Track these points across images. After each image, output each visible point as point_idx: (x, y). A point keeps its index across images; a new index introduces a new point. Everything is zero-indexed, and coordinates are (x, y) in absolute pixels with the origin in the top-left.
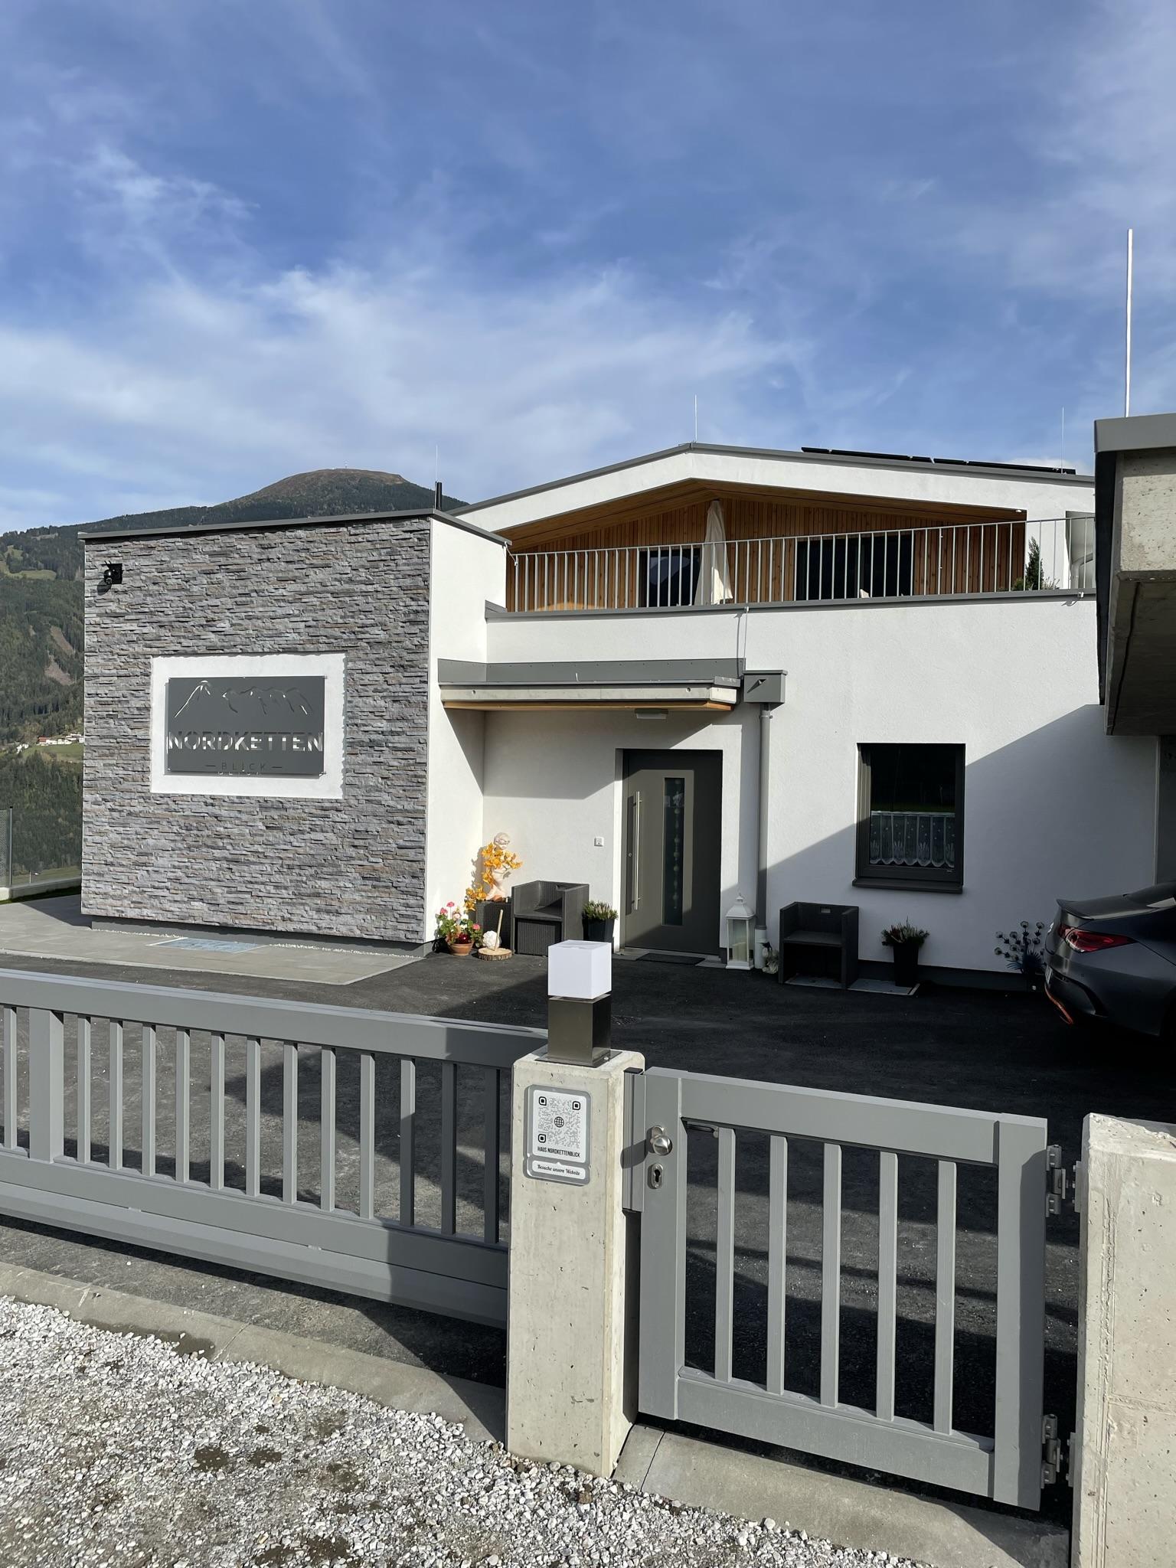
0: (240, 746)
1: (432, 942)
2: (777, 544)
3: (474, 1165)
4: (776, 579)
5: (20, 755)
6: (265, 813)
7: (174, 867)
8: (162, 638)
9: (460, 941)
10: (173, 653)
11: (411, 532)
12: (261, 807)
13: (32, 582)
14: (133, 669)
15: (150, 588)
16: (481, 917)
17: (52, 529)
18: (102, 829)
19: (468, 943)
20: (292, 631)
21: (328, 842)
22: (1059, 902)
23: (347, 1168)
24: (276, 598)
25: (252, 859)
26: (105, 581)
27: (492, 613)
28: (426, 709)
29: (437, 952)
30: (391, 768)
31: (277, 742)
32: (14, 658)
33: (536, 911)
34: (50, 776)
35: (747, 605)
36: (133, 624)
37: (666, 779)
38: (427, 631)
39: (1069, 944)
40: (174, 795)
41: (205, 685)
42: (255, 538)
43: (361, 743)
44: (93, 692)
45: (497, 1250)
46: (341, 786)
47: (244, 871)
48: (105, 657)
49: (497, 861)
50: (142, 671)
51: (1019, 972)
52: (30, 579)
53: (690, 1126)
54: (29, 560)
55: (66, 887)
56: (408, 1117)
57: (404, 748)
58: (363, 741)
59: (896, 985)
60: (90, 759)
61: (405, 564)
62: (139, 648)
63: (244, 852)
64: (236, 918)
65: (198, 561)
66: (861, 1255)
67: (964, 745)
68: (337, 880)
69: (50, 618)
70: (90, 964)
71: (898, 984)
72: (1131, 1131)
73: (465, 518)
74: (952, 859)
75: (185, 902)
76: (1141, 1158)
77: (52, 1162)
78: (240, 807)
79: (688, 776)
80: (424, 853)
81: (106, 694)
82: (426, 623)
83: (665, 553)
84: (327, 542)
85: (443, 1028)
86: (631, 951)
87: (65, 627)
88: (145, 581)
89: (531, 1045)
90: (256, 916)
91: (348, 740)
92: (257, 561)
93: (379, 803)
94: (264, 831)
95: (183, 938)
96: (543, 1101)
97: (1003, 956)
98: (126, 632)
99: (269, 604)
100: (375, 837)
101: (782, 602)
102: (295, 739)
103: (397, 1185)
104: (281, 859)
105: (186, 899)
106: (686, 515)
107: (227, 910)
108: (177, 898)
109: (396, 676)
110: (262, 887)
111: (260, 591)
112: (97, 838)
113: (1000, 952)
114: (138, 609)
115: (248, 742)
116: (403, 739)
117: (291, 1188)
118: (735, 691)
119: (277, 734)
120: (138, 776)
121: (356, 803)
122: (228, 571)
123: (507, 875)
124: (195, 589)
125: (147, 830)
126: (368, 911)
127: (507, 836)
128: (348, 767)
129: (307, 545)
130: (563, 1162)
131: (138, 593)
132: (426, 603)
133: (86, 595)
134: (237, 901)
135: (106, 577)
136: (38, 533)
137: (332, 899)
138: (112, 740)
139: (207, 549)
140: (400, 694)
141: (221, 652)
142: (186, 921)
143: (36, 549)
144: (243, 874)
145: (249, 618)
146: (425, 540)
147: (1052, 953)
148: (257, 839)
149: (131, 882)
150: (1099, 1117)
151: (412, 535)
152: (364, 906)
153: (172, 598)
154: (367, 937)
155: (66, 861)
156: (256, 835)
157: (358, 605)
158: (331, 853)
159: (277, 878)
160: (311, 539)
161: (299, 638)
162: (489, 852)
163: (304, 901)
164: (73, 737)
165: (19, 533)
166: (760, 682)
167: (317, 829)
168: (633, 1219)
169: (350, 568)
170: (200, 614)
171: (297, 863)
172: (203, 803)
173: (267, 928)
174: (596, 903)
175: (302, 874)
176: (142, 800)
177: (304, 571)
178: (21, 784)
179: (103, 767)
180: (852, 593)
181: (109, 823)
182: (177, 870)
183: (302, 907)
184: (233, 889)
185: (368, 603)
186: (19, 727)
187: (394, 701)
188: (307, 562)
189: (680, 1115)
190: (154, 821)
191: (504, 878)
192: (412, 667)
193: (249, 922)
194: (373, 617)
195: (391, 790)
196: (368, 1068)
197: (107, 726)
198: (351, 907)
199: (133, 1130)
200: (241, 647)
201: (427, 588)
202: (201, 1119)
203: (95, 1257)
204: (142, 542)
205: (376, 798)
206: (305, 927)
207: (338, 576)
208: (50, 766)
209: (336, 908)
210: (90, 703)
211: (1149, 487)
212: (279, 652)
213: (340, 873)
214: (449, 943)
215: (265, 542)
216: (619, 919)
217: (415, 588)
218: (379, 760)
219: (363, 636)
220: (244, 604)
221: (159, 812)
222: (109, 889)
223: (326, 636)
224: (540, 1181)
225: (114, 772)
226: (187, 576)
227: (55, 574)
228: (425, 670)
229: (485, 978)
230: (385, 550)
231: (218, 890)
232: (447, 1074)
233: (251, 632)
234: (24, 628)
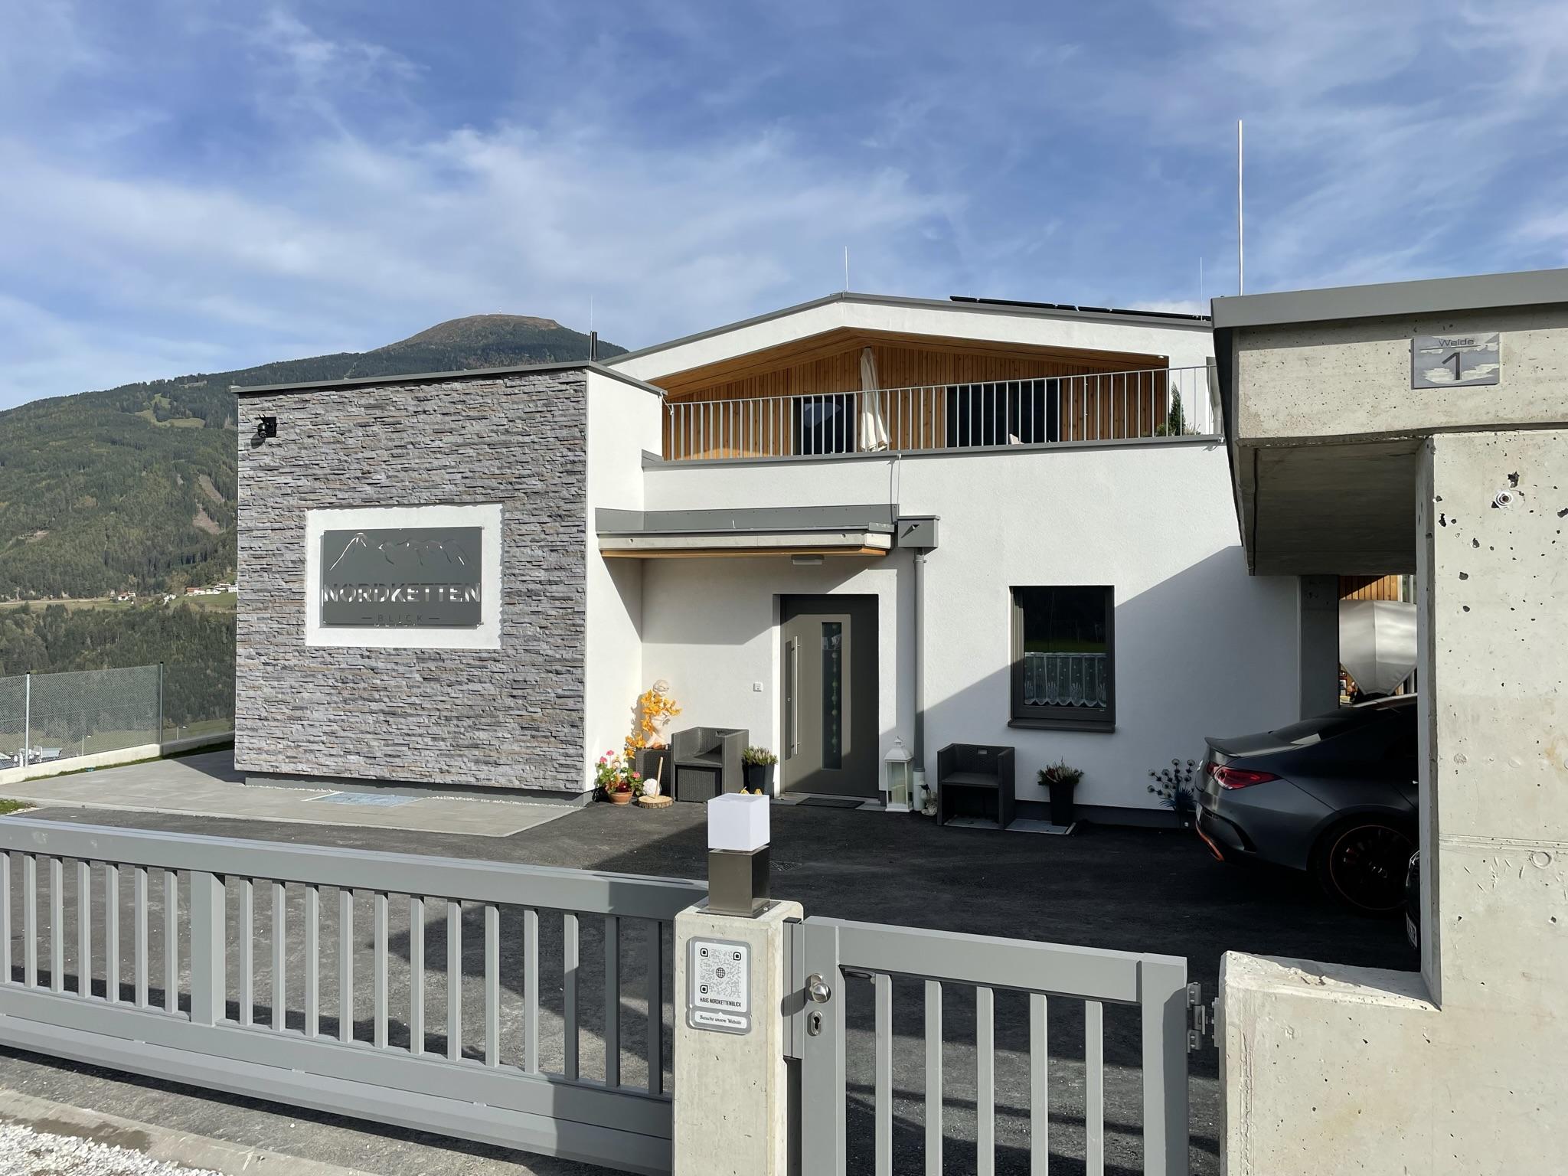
0: (397, 597)
1: (592, 791)
2: (928, 392)
3: (638, 1016)
4: (927, 424)
5: (167, 606)
6: (422, 665)
7: (330, 720)
8: (317, 491)
9: (620, 789)
10: (328, 505)
11: (567, 383)
12: (418, 658)
13: (180, 430)
14: (287, 522)
15: (305, 442)
16: (641, 765)
17: (201, 377)
18: (257, 684)
19: (628, 791)
20: (449, 482)
21: (486, 692)
22: (1208, 740)
23: (510, 1023)
24: (432, 450)
25: (409, 711)
26: (259, 435)
27: (648, 462)
28: (583, 558)
29: (597, 801)
30: (549, 617)
31: (434, 593)
32: (161, 508)
33: (696, 757)
34: (198, 626)
35: (899, 452)
36: (288, 477)
37: (823, 623)
38: (584, 480)
39: (1217, 782)
40: (330, 648)
41: (361, 537)
42: (411, 390)
43: (519, 594)
44: (247, 545)
45: (661, 1100)
46: (499, 637)
47: (401, 724)
48: (259, 510)
49: (656, 708)
50: (297, 524)
51: (1172, 809)
52: (178, 428)
53: (848, 973)
54: (177, 408)
55: (218, 742)
56: (573, 971)
57: (562, 597)
58: (521, 591)
59: (1054, 824)
60: (244, 613)
61: (562, 415)
62: (293, 501)
63: (401, 705)
64: (393, 771)
65: (353, 414)
66: (1018, 1096)
67: (1113, 587)
68: (496, 731)
69: (199, 467)
70: (245, 821)
71: (1055, 823)
72: (1266, 967)
73: (619, 368)
74: (1104, 698)
75: (341, 756)
76: (1274, 994)
77: (213, 1026)
78: (397, 659)
79: (845, 620)
80: (583, 702)
81: (260, 548)
82: (583, 473)
83: (818, 400)
84: (483, 394)
85: (606, 882)
86: (791, 795)
87: (213, 475)
88: (300, 434)
89: (692, 897)
90: (413, 769)
91: (506, 590)
92: (413, 414)
93: (538, 653)
94: (422, 683)
95: (339, 792)
96: (704, 952)
97: (1155, 794)
98: (280, 485)
99: (426, 456)
100: (533, 687)
101: (934, 449)
102: (452, 590)
103: (561, 1039)
104: (439, 710)
105: (342, 753)
106: (839, 361)
107: (385, 763)
108: (333, 752)
109: (552, 526)
110: (419, 739)
111: (416, 443)
112: (251, 693)
113: (1152, 790)
114: (293, 463)
115: (404, 594)
116: (561, 588)
117: (456, 1045)
118: (890, 536)
119: (434, 586)
120: (293, 629)
121: (514, 653)
122: (384, 424)
123: (666, 722)
124: (351, 441)
125: (302, 684)
126: (527, 761)
127: (665, 682)
128: (506, 617)
129: (463, 397)
130: (725, 1012)
131: (293, 446)
132: (583, 454)
133: (239, 448)
134: (394, 753)
135: (260, 430)
136: (186, 381)
137: (490, 750)
138: (266, 594)
139: (363, 402)
140: (558, 544)
141: (377, 504)
142: (342, 775)
143: (184, 397)
144: (400, 727)
145: (406, 470)
146: (581, 391)
147: (1202, 791)
148: (415, 690)
149: (285, 736)
150: (1236, 954)
151: (568, 387)
152: (524, 756)
153: (327, 451)
154: (526, 787)
155: (214, 713)
156: (413, 687)
157: (515, 456)
158: (489, 703)
159: (435, 730)
160: (467, 392)
161: (455, 489)
162: (648, 699)
163: (462, 753)
164: (222, 587)
165: (166, 381)
166: (914, 528)
167: (475, 680)
168: (794, 1066)
169: (506, 419)
170: (356, 466)
171: (454, 714)
172: (359, 656)
173: (425, 780)
174: (756, 748)
175: (460, 725)
176: (297, 654)
177: (461, 423)
178: (168, 635)
179: (256, 621)
180: (1001, 440)
181: (263, 677)
182: (332, 724)
183: (460, 759)
184: (390, 742)
185: (524, 454)
186: (166, 578)
187: (552, 551)
188: (464, 414)
189: (838, 963)
190: (309, 675)
191: (663, 725)
192: (570, 516)
193: (406, 775)
194: (530, 467)
195: (549, 640)
196: (532, 924)
197: (261, 579)
198: (510, 758)
199: (297, 990)
200: (397, 499)
201: (584, 439)
202: (364, 977)
203: (258, 1120)
204: (296, 396)
205: (534, 648)
206: (463, 779)
207: (495, 428)
208: (198, 616)
209: (495, 758)
210: (244, 557)
211: (1263, 360)
212: (435, 504)
213: (498, 724)
214: (609, 792)
215: (421, 395)
216: (779, 763)
217: (572, 438)
218: (536, 609)
219: (520, 486)
220: (400, 456)
221: (314, 665)
222: (263, 744)
223: (483, 487)
224: (702, 1031)
225: (269, 625)
226: (342, 429)
227: (204, 422)
228: (582, 519)
229: (647, 827)
230: (542, 402)
231: (375, 743)
232: (610, 927)
233: (407, 483)
234: (172, 477)
